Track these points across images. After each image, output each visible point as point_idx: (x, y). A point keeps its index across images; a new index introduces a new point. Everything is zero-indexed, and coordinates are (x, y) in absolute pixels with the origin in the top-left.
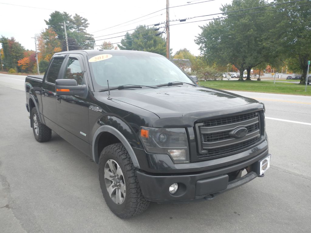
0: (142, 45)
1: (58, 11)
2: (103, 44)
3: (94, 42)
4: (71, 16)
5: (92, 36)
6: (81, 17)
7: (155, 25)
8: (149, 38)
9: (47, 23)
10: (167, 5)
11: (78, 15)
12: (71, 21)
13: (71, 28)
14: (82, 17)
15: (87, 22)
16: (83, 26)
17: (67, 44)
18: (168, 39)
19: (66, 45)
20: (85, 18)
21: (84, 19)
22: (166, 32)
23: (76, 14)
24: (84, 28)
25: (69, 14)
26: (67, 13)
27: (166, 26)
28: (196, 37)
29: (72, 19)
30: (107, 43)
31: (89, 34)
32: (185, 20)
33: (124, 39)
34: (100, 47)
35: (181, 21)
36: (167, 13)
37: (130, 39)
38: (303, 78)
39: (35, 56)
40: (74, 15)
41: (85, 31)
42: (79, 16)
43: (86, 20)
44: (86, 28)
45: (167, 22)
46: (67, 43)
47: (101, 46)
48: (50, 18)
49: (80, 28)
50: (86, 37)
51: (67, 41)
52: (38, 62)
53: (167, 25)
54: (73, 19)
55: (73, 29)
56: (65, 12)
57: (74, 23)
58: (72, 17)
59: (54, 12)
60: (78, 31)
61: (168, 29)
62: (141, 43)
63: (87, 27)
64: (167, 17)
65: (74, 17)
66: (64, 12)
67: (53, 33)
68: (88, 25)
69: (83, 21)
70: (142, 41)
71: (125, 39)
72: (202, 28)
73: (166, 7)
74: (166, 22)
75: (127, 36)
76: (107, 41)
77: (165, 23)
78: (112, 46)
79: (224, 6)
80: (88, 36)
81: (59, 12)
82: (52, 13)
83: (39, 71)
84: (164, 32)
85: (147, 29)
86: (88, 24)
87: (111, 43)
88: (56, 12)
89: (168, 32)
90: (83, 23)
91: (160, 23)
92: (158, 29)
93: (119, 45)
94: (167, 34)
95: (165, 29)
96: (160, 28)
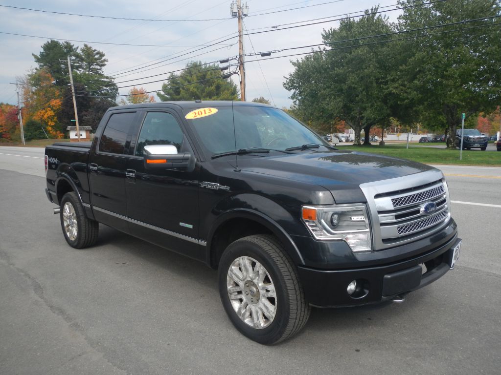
0: (198, 93)
1: (56, 40)
2: (132, 92)
3: (117, 90)
4: (77, 48)
5: (113, 80)
6: (93, 49)
7: (222, 62)
8: (209, 83)
9: (38, 60)
10: (239, 30)
11: (89, 46)
12: (77, 56)
13: (77, 68)
14: (95, 50)
15: (103, 58)
16: (98, 65)
17: (74, 94)
18: (243, 83)
20: (101, 51)
21: (98, 53)
22: (239, 73)
23: (86, 46)
24: (99, 67)
25: (73, 45)
26: (71, 44)
27: (239, 63)
28: (285, 78)
29: (79, 53)
30: (138, 90)
31: (107, 78)
32: (269, 54)
33: (167, 83)
35: (263, 55)
36: (241, 42)
37: (177, 83)
38: (451, 139)
39: (17, 114)
40: (83, 47)
41: (100, 72)
42: (91, 48)
43: (102, 55)
44: (103, 68)
45: (241, 57)
46: (73, 91)
47: (128, 96)
48: (42, 50)
49: (92, 67)
50: (103, 81)
51: (73, 88)
52: (21, 123)
53: (241, 61)
54: (81, 53)
55: (80, 69)
56: (67, 41)
57: (82, 60)
58: (79, 51)
59: (50, 42)
60: (89, 72)
61: (242, 68)
62: (195, 90)
63: (104, 65)
64: (240, 49)
65: (83, 50)
66: (65, 42)
67: (47, 75)
68: (105, 63)
69: (97, 56)
70: (195, 87)
71: (169, 85)
73: (238, 34)
74: (238, 57)
75: (173, 79)
76: (138, 88)
77: (237, 59)
78: (145, 95)
79: (327, 31)
80: (105, 80)
81: (57, 43)
82: (45, 43)
83: (23, 139)
84: (237, 72)
85: (203, 67)
86: (105, 60)
87: (144, 92)
88: (53, 42)
89: (242, 72)
90: (97, 59)
91: (230, 59)
92: (226, 68)
93: (159, 95)
94: (240, 76)
95: (238, 67)
96: (229, 66)
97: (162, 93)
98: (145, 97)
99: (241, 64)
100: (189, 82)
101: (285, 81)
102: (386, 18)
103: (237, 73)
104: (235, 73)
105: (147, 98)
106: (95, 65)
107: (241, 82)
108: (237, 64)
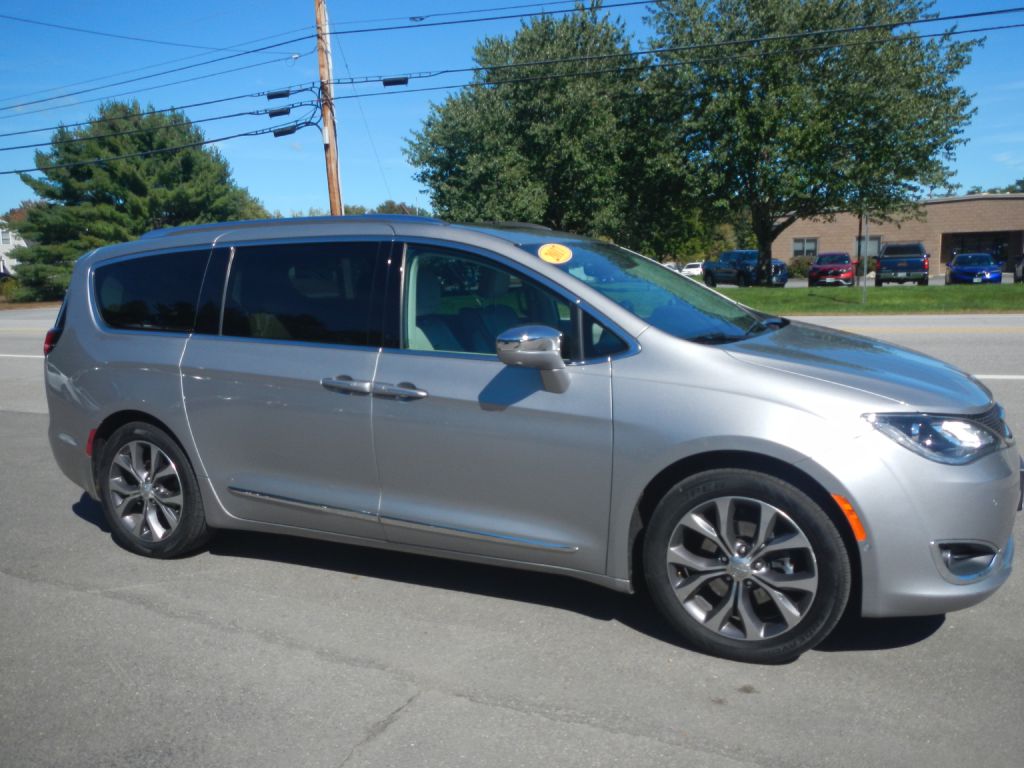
7: (271, 96)
18: (332, 148)
22: (321, 124)
27: (319, 100)
32: (404, 81)
33: (49, 154)
35: (387, 83)
36: (323, 52)
45: (323, 84)
53: (324, 96)
61: (329, 113)
64: (323, 67)
71: (55, 155)
73: (316, 32)
74: (318, 85)
77: (316, 90)
84: (314, 120)
89: (330, 122)
91: (293, 89)
92: (285, 112)
93: (26, 179)
94: (325, 131)
95: (319, 111)
96: (293, 107)
97: (38, 175)
99: (325, 102)
100: (114, 150)
101: (406, 146)
102: (621, 22)
103: (316, 124)
104: (308, 124)
107: (327, 147)
108: (315, 103)
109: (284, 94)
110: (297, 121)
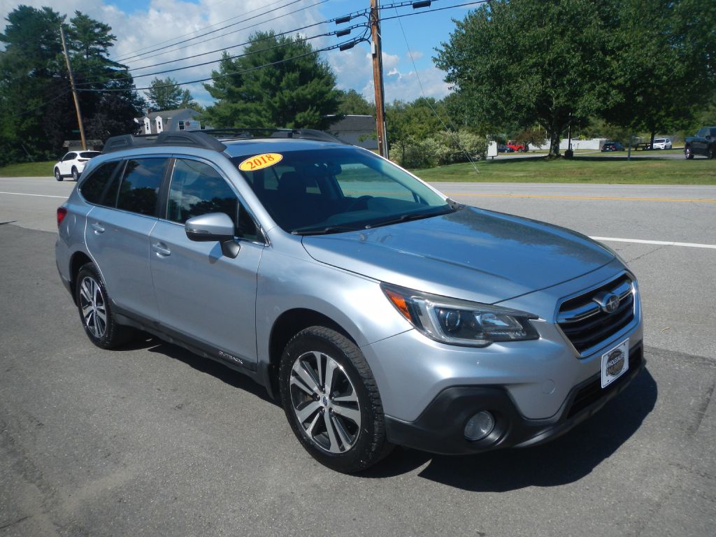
1: (28, 6)
3: (131, 80)
4: (65, 16)
6: (91, 19)
7: (339, 21)
11: (84, 15)
12: (67, 30)
14: (94, 21)
15: (109, 33)
16: (100, 43)
17: (73, 88)
18: (378, 57)
19: (71, 88)
21: (98, 26)
22: (370, 39)
23: (78, 13)
24: (101, 48)
25: (58, 13)
26: (54, 11)
27: (370, 22)
28: (436, 50)
29: (68, 25)
30: (164, 82)
31: (116, 64)
32: (428, 4)
34: (146, 93)
35: (416, 6)
37: (235, 69)
40: (74, 16)
41: (104, 55)
42: (87, 17)
43: (105, 28)
44: (109, 48)
45: (373, 10)
46: (72, 83)
47: (148, 91)
48: (10, 24)
49: (92, 46)
50: (109, 70)
51: (71, 78)
53: (373, 18)
54: (71, 25)
56: (47, 6)
57: (75, 37)
58: (67, 21)
59: (18, 9)
60: (87, 54)
61: (376, 31)
63: (111, 45)
65: (73, 21)
66: (46, 9)
68: (112, 41)
69: (97, 31)
72: (459, 24)
74: (369, 11)
75: (226, 61)
76: (163, 78)
77: (368, 15)
78: (176, 89)
80: (114, 68)
81: (31, 9)
82: (12, 11)
84: (366, 37)
85: (278, 41)
86: (112, 37)
87: (174, 83)
88: (23, 8)
89: (376, 38)
90: (97, 35)
91: (352, 15)
92: (347, 32)
93: (207, 87)
94: (373, 44)
95: (369, 29)
96: (352, 28)
97: (212, 84)
98: (176, 92)
99: (375, 23)
101: (436, 54)
103: (367, 40)
104: (362, 40)
105: (179, 94)
106: (96, 43)
107: (374, 57)
108: (366, 24)
109: (347, 19)
110: (355, 39)
